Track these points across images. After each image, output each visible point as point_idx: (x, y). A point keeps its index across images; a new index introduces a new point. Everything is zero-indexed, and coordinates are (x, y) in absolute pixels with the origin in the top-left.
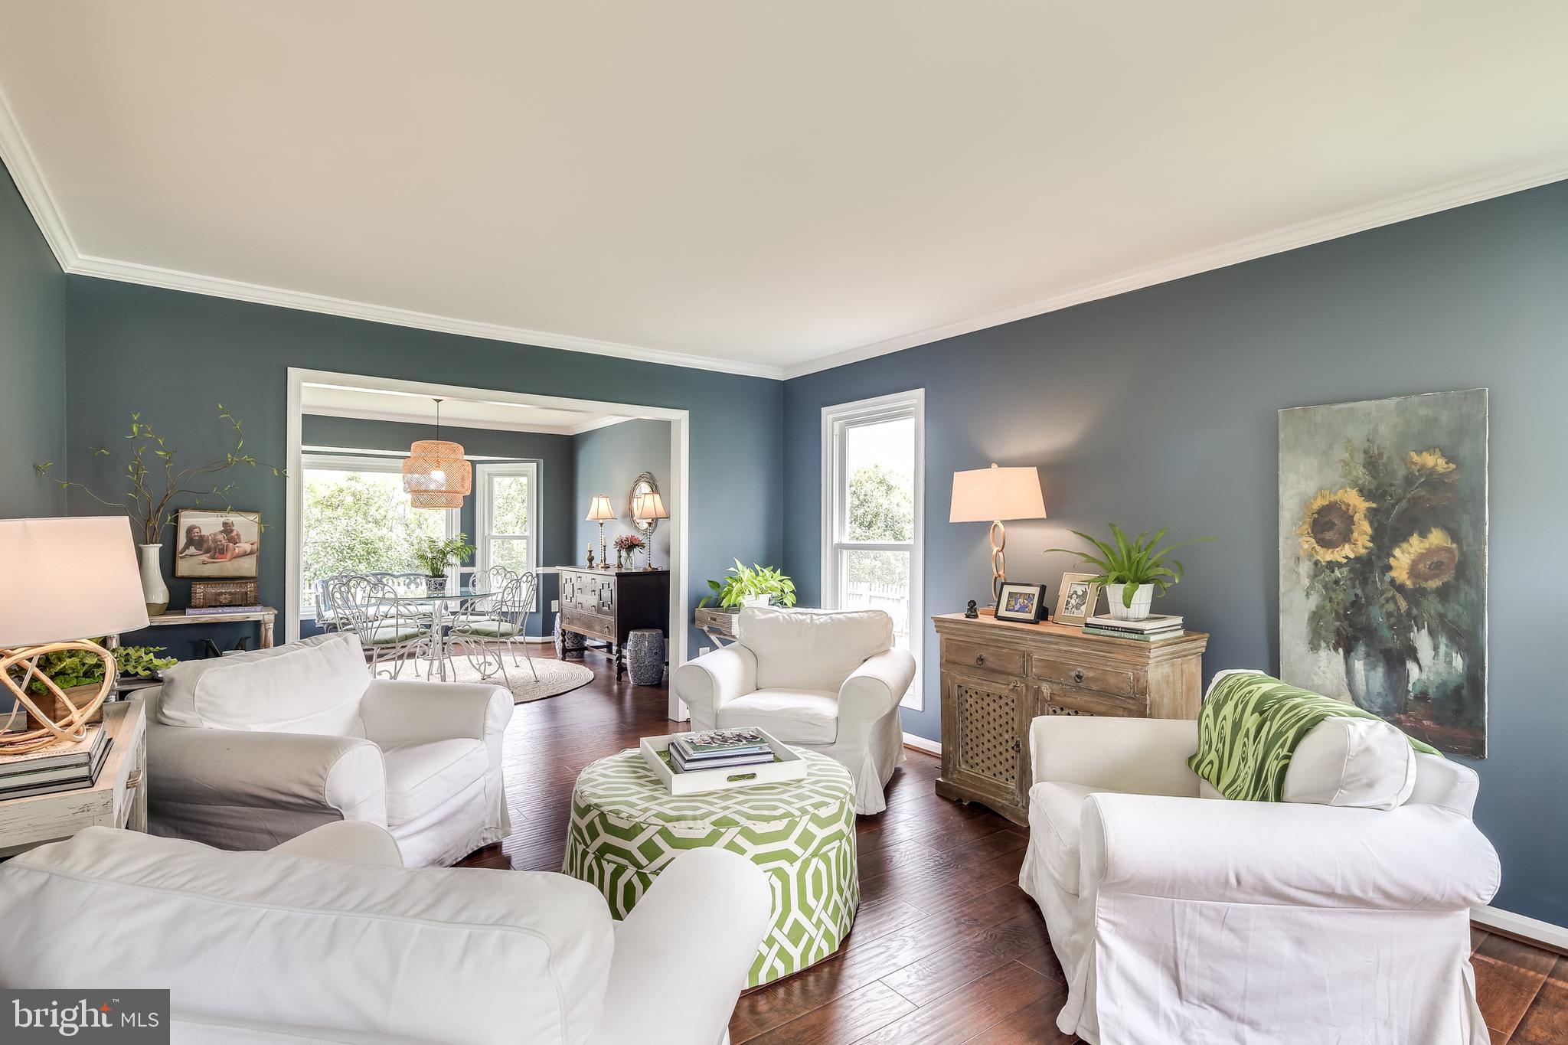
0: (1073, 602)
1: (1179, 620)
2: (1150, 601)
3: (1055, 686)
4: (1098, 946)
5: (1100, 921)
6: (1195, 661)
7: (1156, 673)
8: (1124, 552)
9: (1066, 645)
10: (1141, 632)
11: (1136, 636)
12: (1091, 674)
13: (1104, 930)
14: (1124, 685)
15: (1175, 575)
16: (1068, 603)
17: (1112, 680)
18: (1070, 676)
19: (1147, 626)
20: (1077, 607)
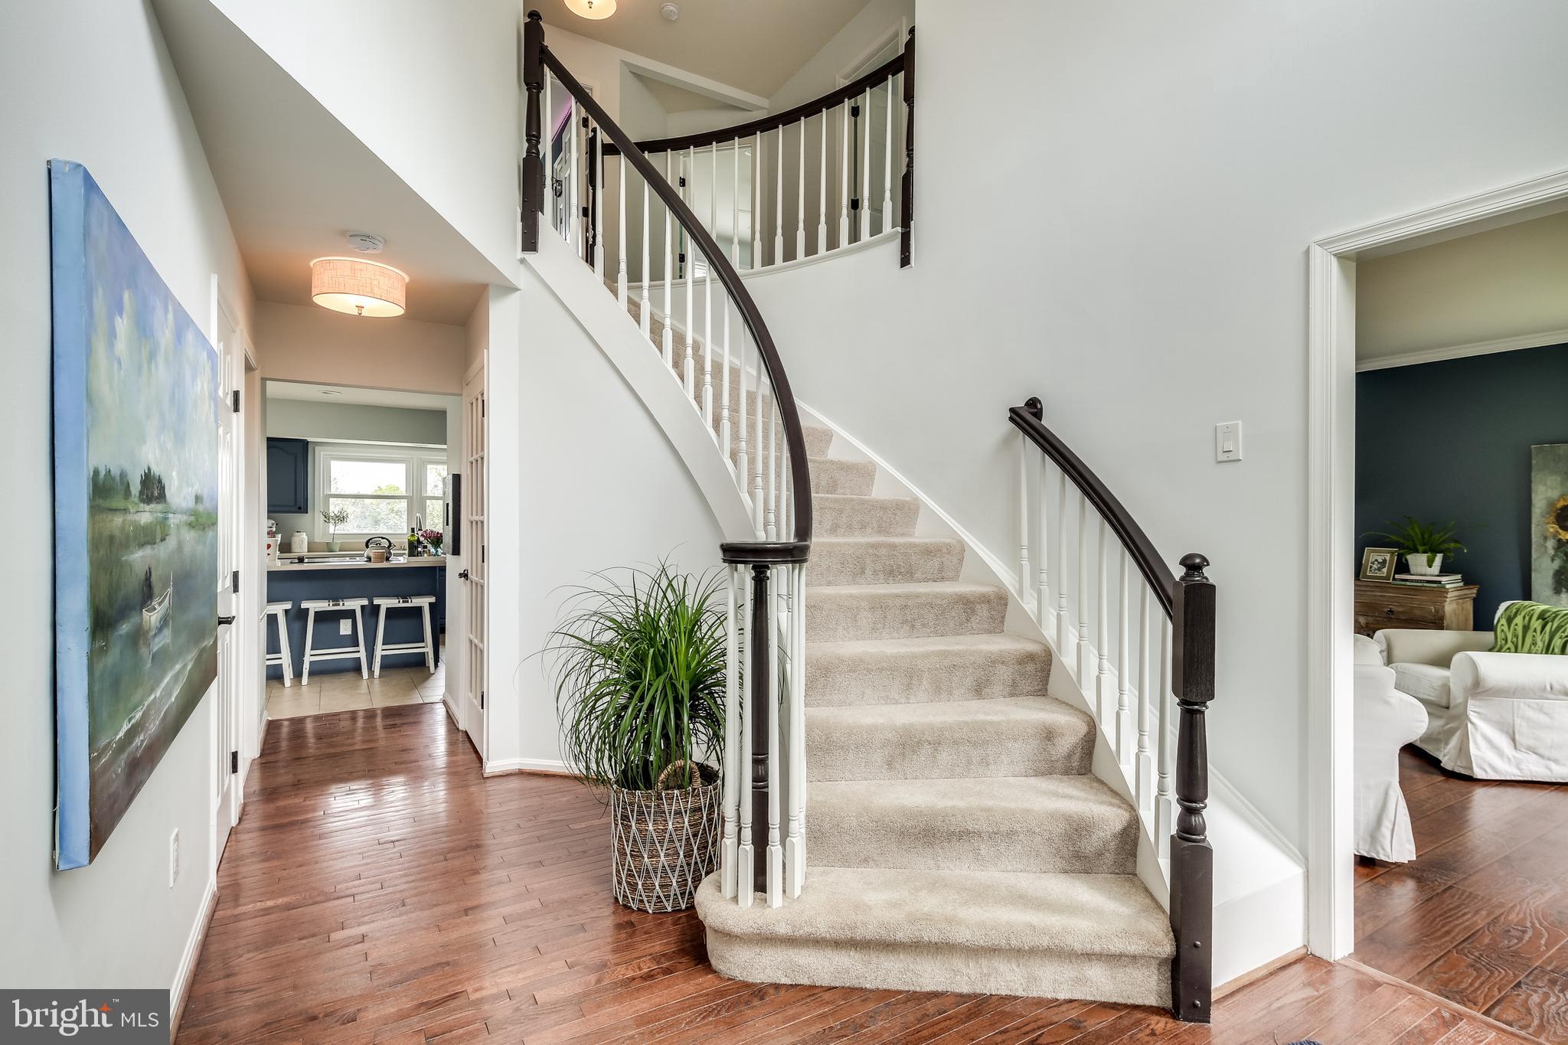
0: (1375, 566)
1: (1459, 577)
2: (1440, 564)
3: (1369, 618)
4: (1469, 725)
5: (1472, 713)
6: (1469, 602)
7: (1450, 607)
8: (1419, 533)
9: (1381, 592)
10: (1440, 582)
11: (1435, 585)
12: (1401, 609)
13: (1472, 716)
14: (1428, 615)
15: (1464, 547)
16: (1371, 567)
17: (1417, 612)
18: (1384, 612)
19: (1444, 579)
20: (1379, 569)
